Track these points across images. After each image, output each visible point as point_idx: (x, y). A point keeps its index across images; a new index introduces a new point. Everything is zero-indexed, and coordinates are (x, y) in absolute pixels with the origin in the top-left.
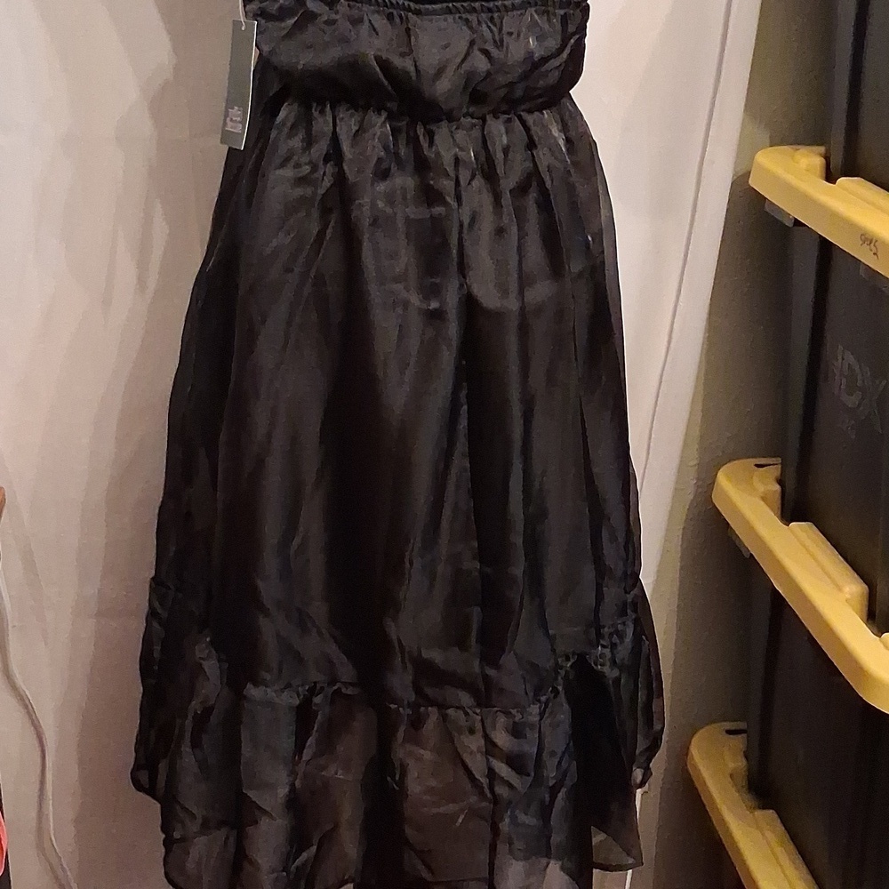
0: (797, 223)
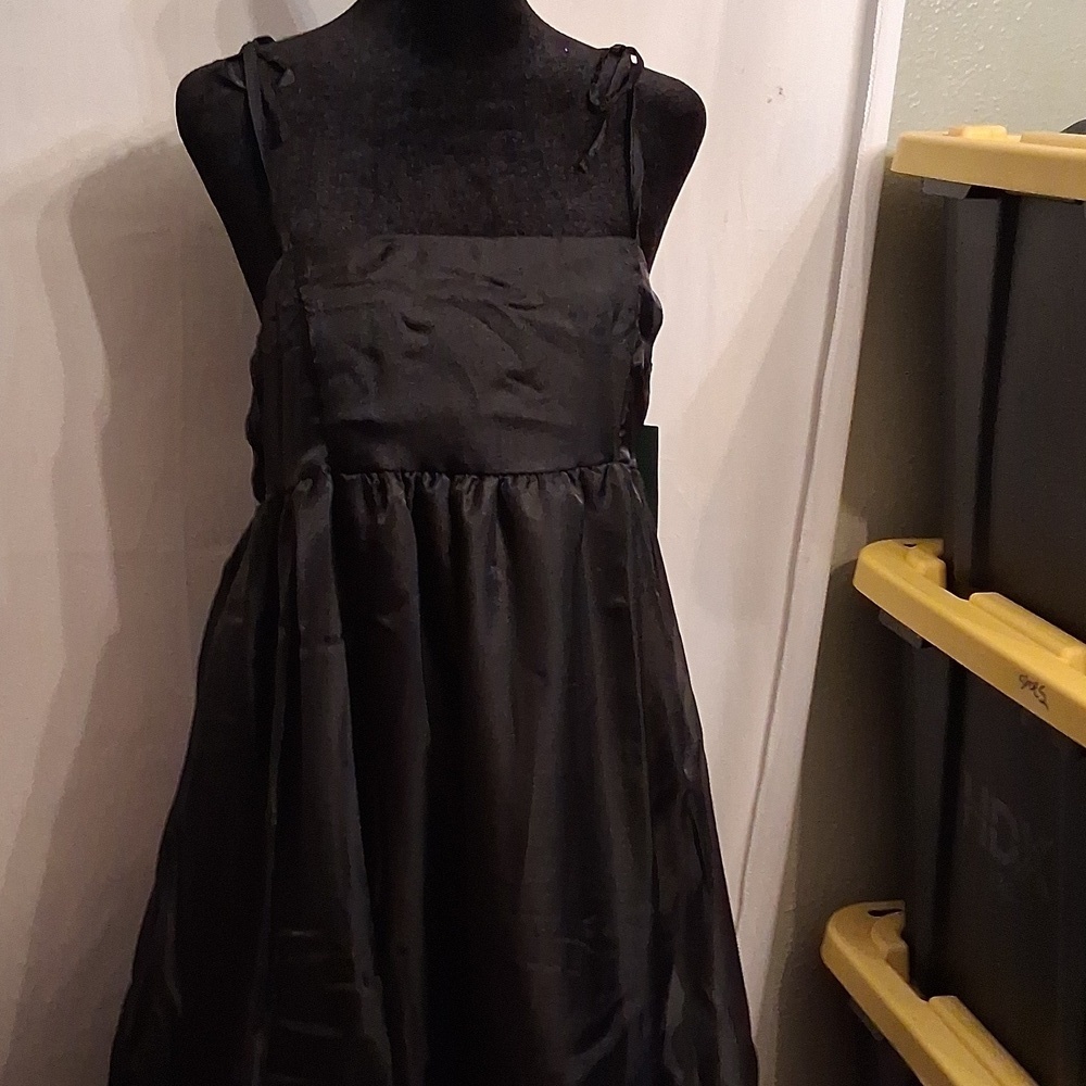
0: (926, 644)
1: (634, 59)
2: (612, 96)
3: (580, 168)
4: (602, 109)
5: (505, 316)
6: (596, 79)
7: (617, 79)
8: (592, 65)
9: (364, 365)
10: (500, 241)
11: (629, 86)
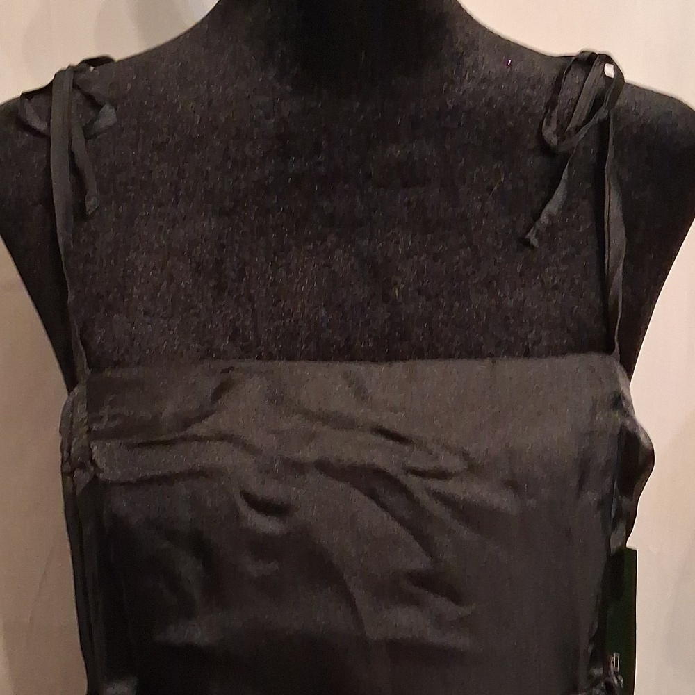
1: (609, 70)
2: (577, 129)
3: (527, 243)
4: (562, 150)
5: (404, 490)
6: (552, 104)
7: (584, 104)
8: (548, 82)
9: (188, 568)
10: (399, 367)
11: (602, 113)
